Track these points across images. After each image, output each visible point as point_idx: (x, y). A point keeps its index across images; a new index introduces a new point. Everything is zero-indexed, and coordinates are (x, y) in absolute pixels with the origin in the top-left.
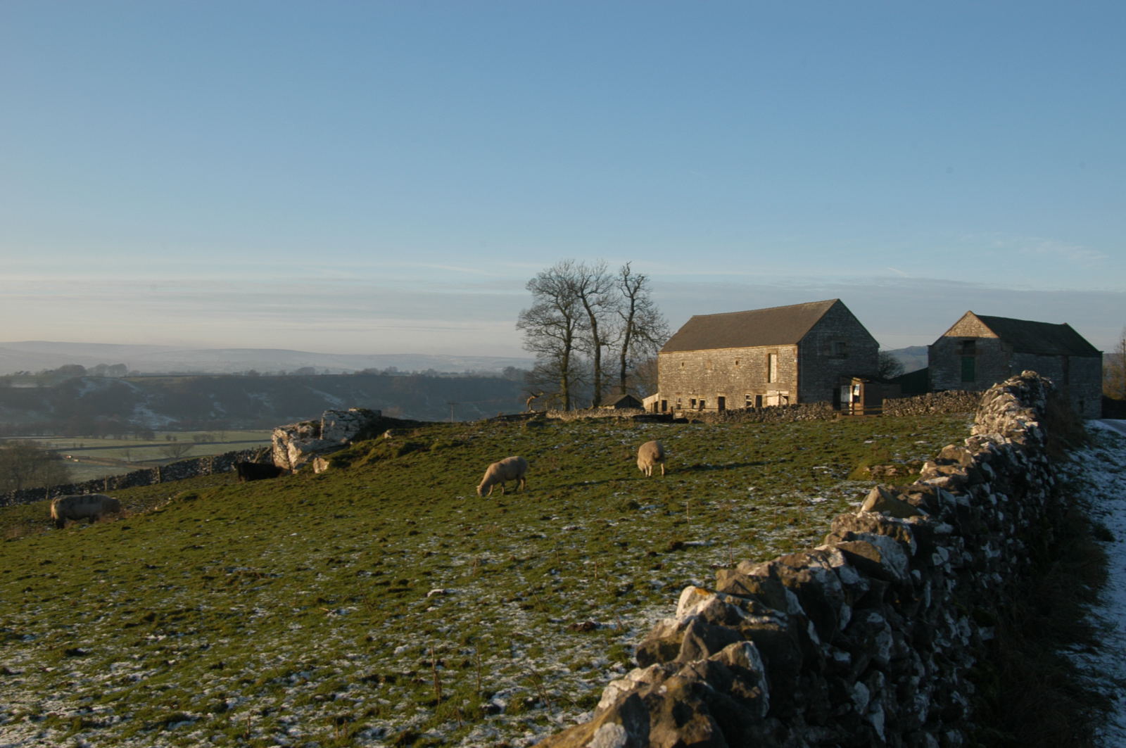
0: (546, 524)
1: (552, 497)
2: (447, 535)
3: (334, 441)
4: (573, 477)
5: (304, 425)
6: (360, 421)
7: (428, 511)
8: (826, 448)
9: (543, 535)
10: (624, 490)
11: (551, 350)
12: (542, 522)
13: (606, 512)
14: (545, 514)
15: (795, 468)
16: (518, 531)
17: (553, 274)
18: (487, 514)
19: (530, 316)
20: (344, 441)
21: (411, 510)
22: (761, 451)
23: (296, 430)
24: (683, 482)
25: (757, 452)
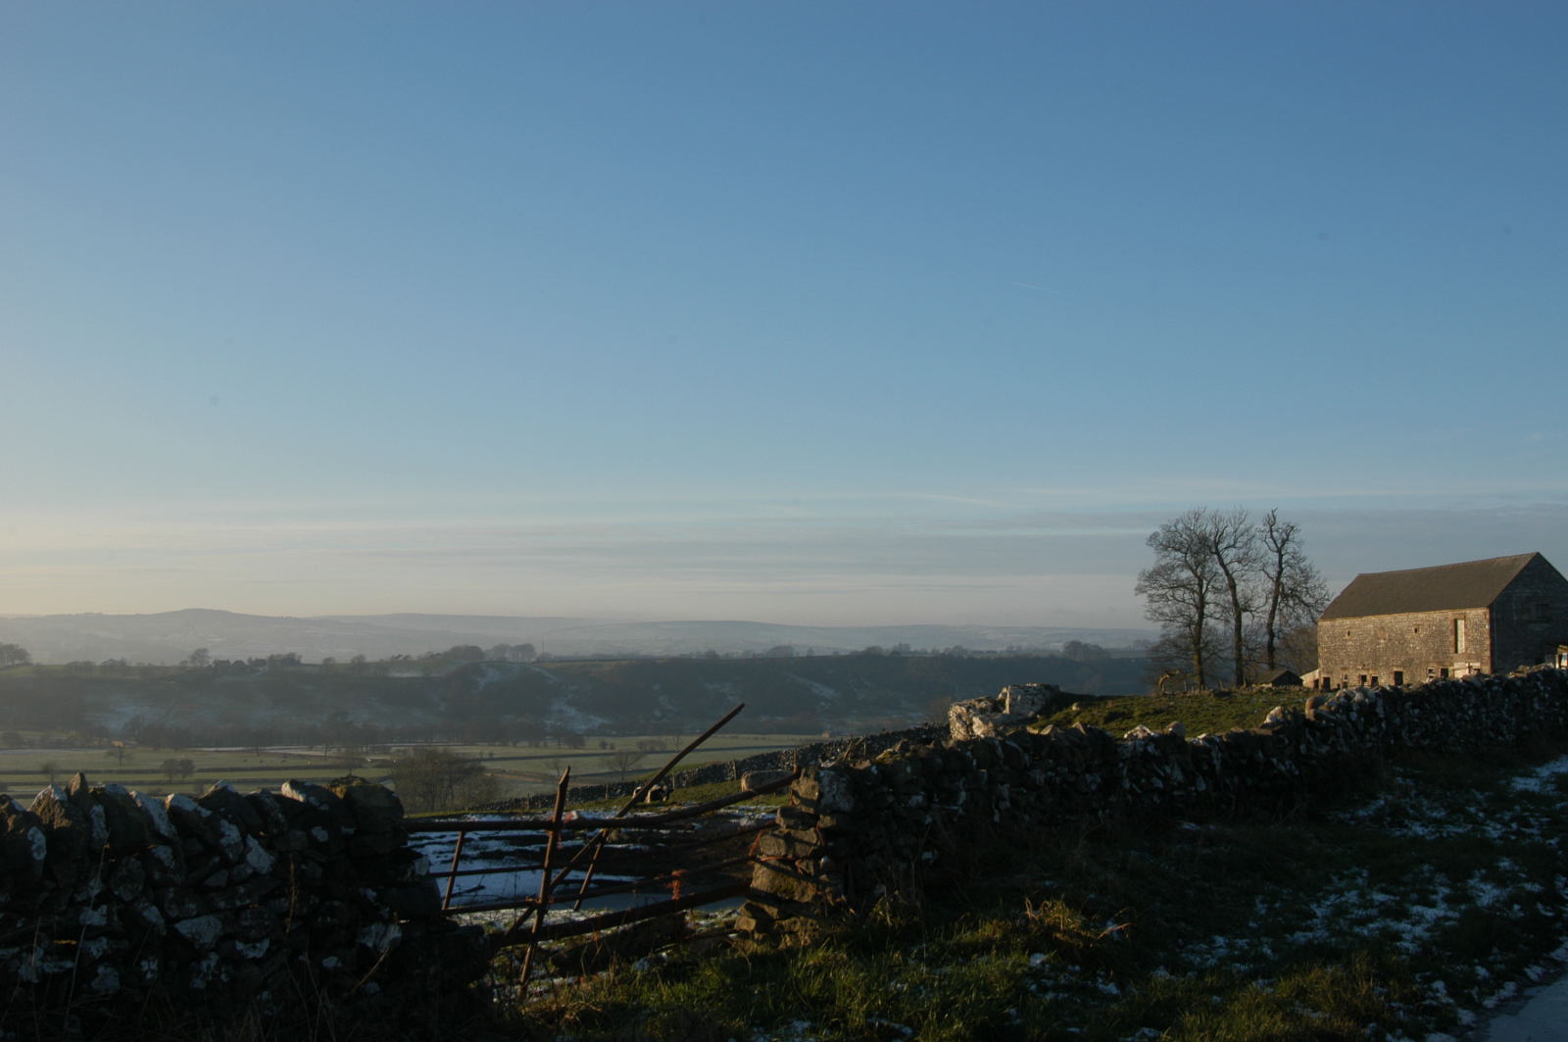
3: (1020, 715)
11: (1181, 619)
17: (1180, 526)
19: (1153, 577)
20: (1031, 714)
23: (974, 706)
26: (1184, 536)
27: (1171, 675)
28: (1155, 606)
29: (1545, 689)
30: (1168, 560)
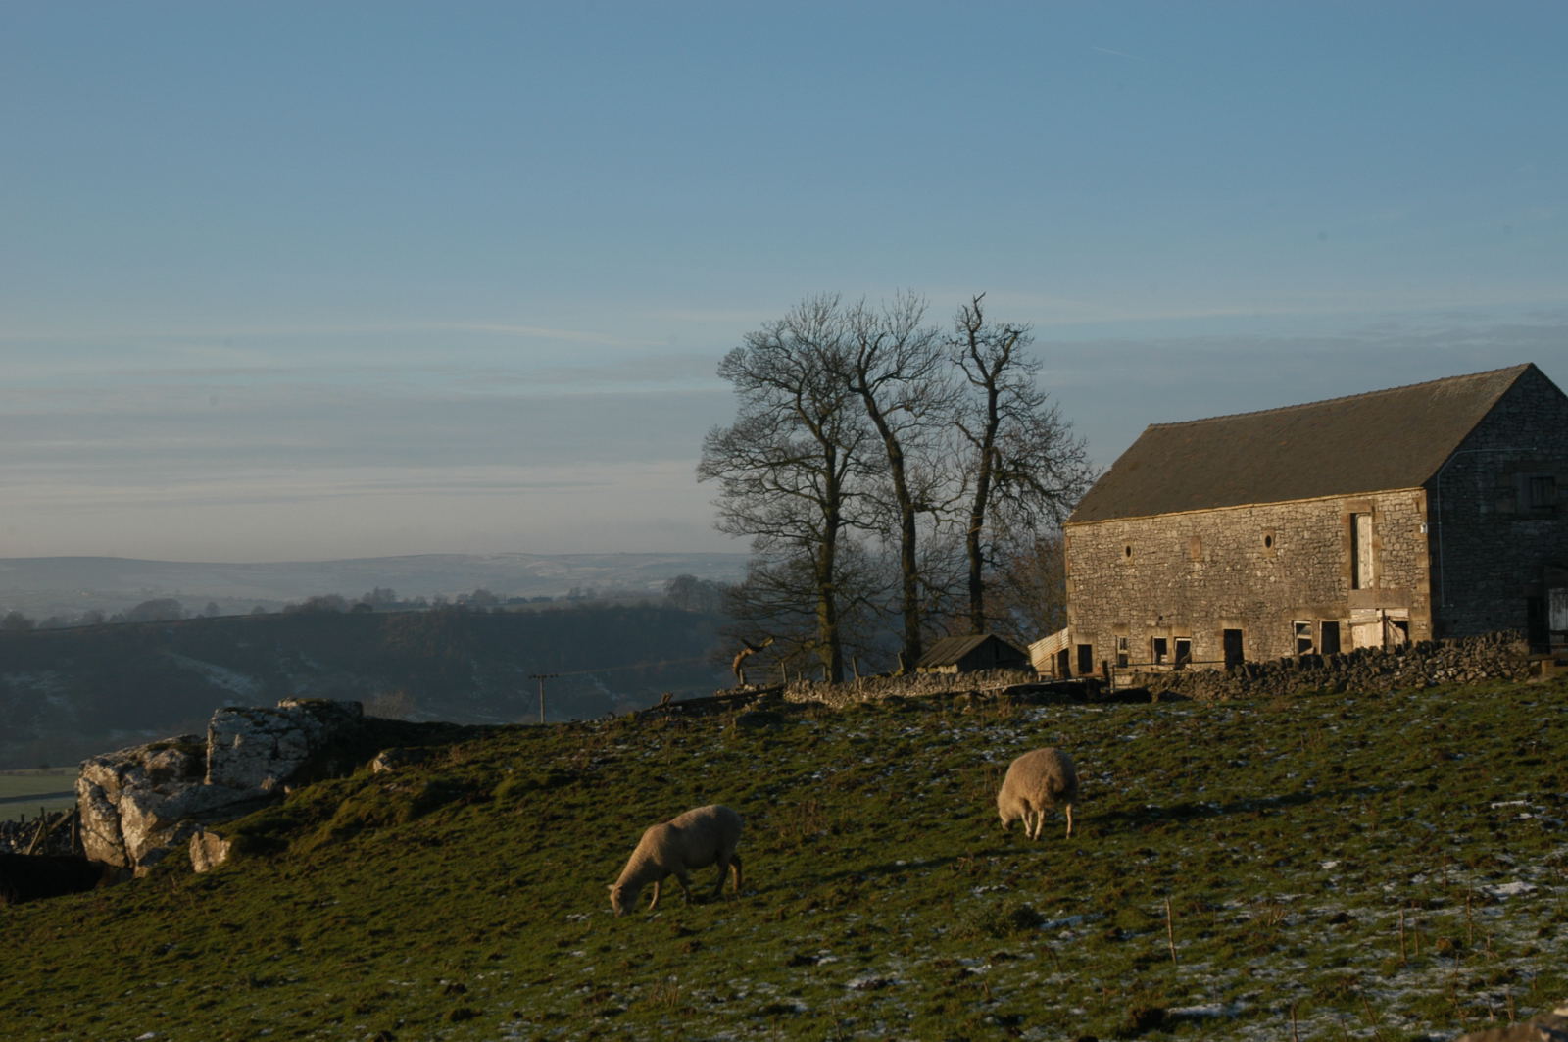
0: (805, 977)
1: (815, 905)
2: (549, 1016)
3: (241, 787)
4: (864, 851)
5: (158, 749)
6: (307, 731)
7: (496, 957)
8: (1522, 752)
9: (800, 1004)
10: (998, 879)
11: (788, 530)
12: (793, 970)
13: (955, 938)
14: (800, 951)
15: (1443, 806)
16: (733, 997)
17: (787, 335)
18: (650, 956)
19: (731, 445)
20: (267, 784)
21: (452, 956)
22: (1347, 765)
23: (141, 763)
24: (1149, 853)
25: (1338, 770)
26: (795, 355)
27: (756, 649)
28: (737, 502)
30: (765, 406)
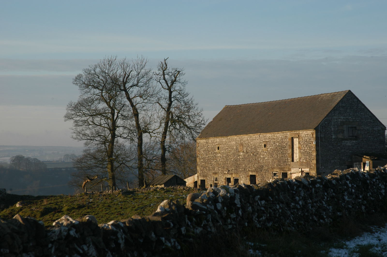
11: (98, 139)
19: (77, 108)
26: (101, 77)
27: (91, 180)
28: (79, 129)
29: (352, 186)
30: (89, 95)
